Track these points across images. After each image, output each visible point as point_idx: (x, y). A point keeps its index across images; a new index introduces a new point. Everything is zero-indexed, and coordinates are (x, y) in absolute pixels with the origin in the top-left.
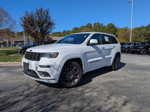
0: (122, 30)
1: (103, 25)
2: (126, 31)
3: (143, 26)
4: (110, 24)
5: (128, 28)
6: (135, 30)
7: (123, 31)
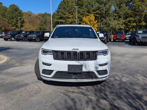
0: (26, 14)
1: (3, 5)
2: (30, 16)
3: (46, 13)
4: (13, 5)
5: (32, 13)
6: (39, 16)
7: (27, 16)
